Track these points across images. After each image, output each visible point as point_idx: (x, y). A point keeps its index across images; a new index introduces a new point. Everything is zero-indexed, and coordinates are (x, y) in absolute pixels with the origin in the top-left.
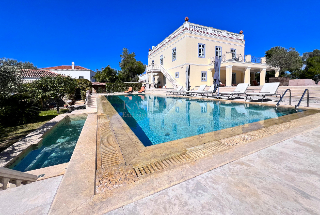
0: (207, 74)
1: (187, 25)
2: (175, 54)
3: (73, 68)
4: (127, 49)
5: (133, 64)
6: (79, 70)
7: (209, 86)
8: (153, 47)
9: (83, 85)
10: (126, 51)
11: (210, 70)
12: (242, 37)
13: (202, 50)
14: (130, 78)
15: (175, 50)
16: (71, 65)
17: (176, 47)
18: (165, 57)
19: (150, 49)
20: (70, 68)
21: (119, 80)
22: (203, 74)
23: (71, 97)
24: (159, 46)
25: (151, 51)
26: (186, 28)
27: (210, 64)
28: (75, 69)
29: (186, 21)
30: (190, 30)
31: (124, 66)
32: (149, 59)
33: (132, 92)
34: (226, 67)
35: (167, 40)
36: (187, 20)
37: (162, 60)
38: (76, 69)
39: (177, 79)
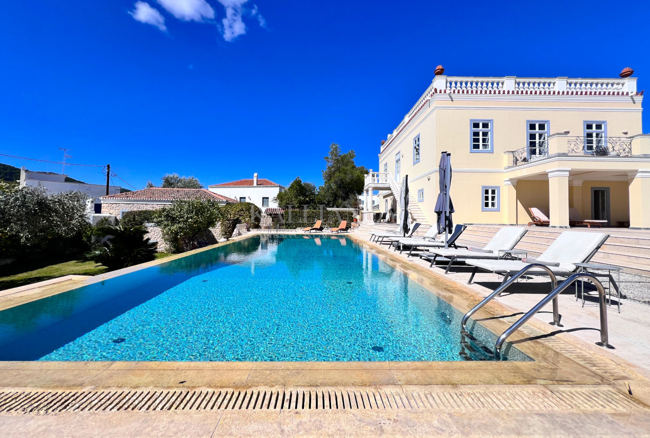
0: (499, 192)
1: (439, 82)
2: (417, 150)
3: (255, 184)
4: (338, 146)
5: (346, 173)
6: (263, 187)
7: (506, 225)
8: (388, 135)
9: (244, 213)
10: (336, 149)
11: (509, 182)
12: (630, 85)
13: (485, 134)
14: (340, 201)
15: (419, 139)
16: (253, 177)
17: (419, 134)
18: (403, 156)
19: (383, 141)
20: (250, 184)
21: (316, 204)
22: (487, 192)
23: (226, 233)
24: (395, 133)
25: (384, 145)
26: (436, 90)
27: (509, 167)
28: (257, 185)
29: (437, 74)
30: (448, 92)
31: (330, 177)
32: (380, 161)
33: (321, 229)
34: (549, 174)
35: (407, 119)
36: (440, 73)
37: (399, 162)
38: (260, 184)
39: (420, 204)
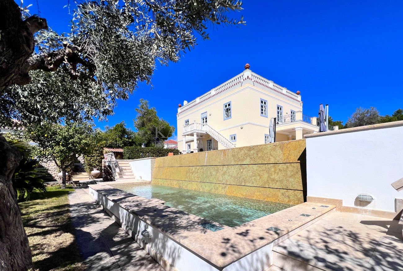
1: (248, 73)
2: (228, 110)
8: (185, 102)
10: (146, 104)
12: (299, 98)
13: (265, 107)
15: (229, 105)
17: (230, 102)
18: (210, 115)
19: (180, 105)
22: (266, 137)
25: (181, 108)
26: (248, 77)
29: (246, 69)
30: (253, 80)
31: (142, 125)
32: (178, 118)
34: (296, 129)
35: (213, 92)
36: (248, 68)
37: (205, 119)
